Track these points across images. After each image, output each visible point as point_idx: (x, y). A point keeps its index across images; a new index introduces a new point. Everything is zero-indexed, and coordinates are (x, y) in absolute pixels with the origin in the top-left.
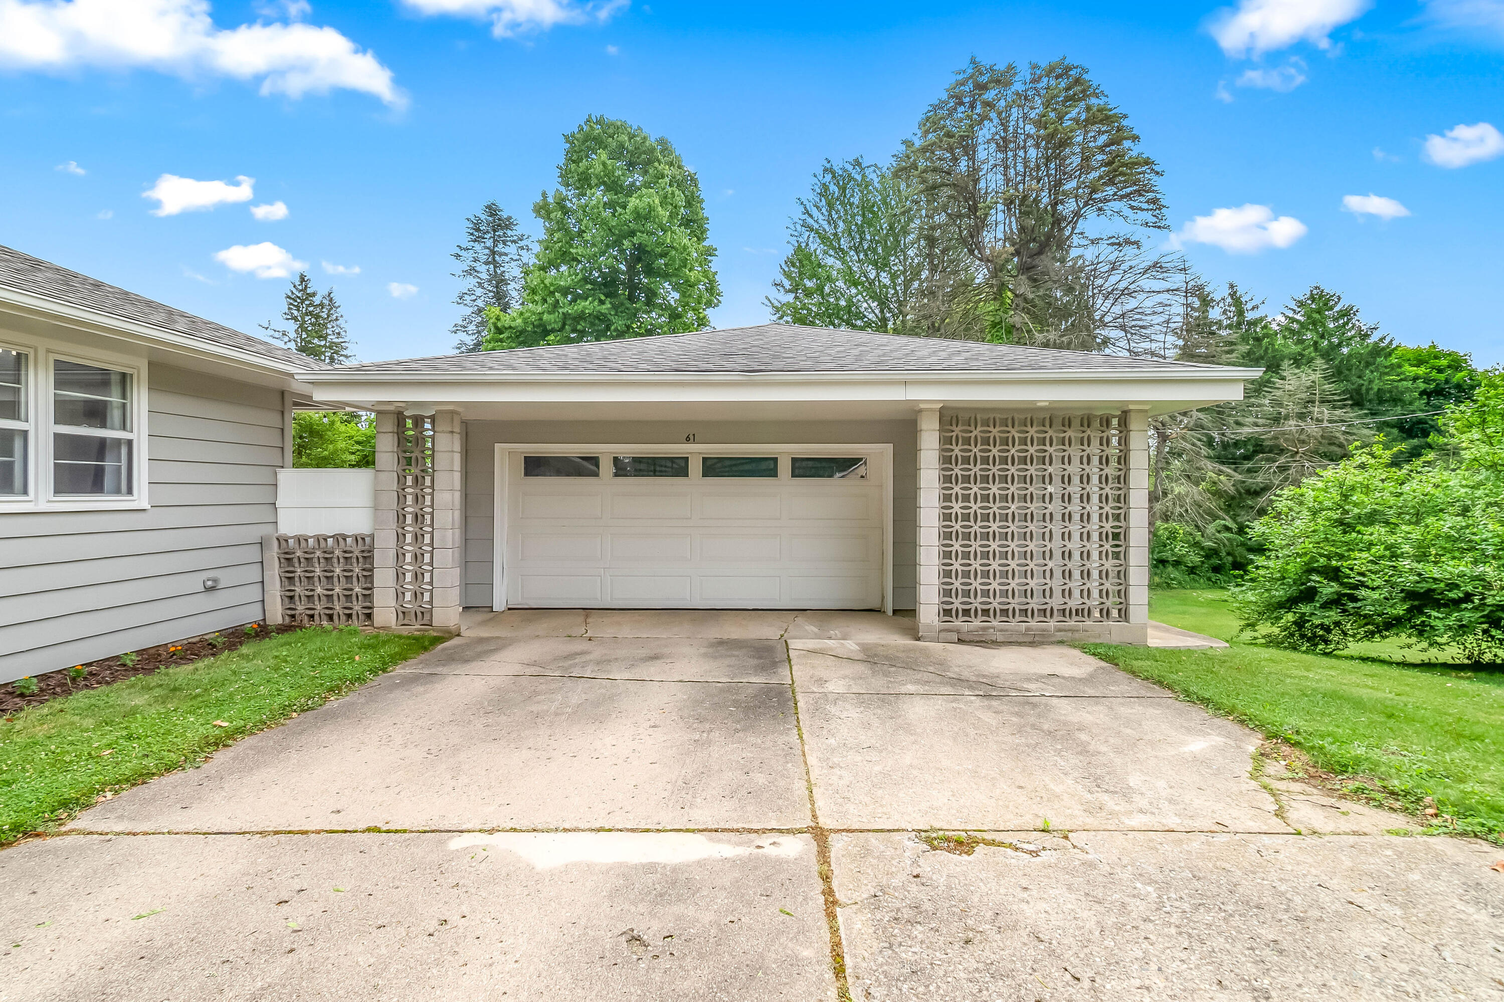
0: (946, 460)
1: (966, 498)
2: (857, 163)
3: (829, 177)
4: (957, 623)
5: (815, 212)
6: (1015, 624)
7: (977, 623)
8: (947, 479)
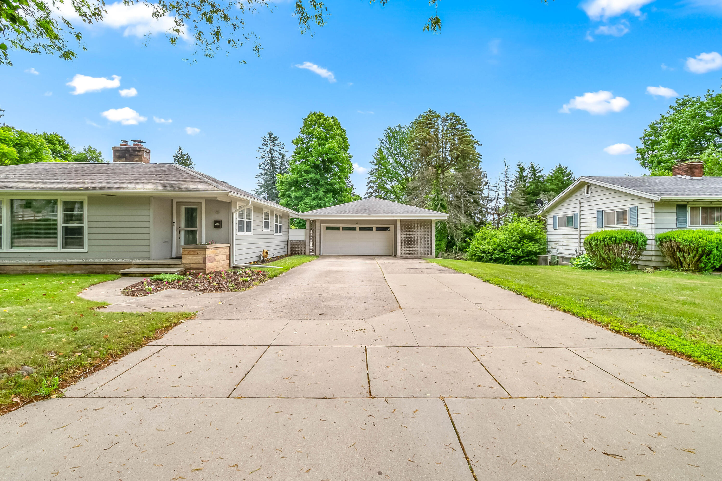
0: (401, 228)
1: (405, 234)
2: (399, 126)
3: (389, 131)
4: (403, 255)
5: (385, 143)
6: (413, 256)
7: (406, 255)
8: (402, 231)
